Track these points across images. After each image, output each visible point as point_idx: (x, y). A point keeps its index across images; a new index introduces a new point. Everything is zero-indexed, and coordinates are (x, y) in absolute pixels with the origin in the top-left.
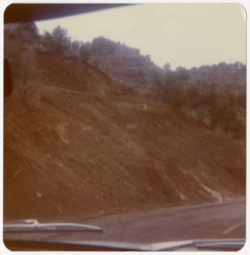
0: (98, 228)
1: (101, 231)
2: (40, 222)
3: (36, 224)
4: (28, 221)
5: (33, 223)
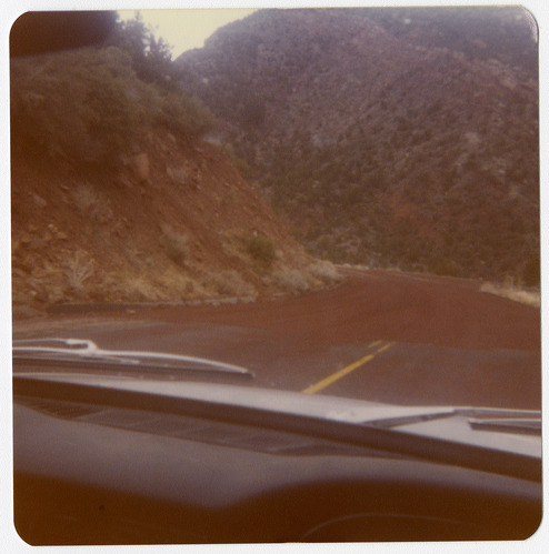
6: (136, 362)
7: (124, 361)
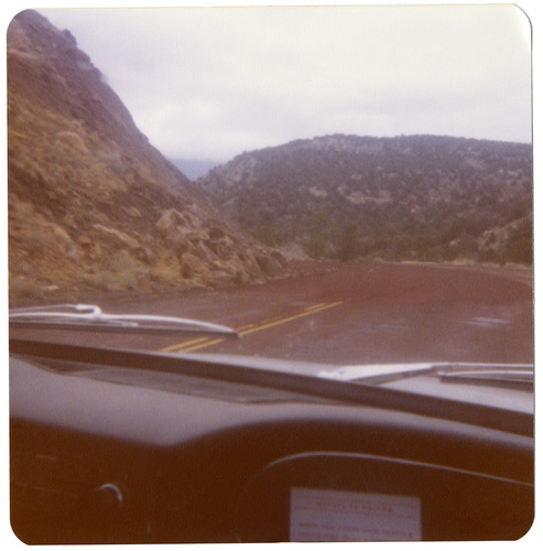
0: (230, 330)
1: (233, 336)
2: (105, 309)
3: (97, 313)
4: (81, 307)
5: (91, 311)
6: (135, 325)
7: (125, 324)
